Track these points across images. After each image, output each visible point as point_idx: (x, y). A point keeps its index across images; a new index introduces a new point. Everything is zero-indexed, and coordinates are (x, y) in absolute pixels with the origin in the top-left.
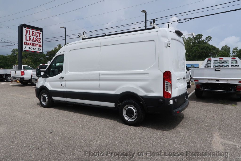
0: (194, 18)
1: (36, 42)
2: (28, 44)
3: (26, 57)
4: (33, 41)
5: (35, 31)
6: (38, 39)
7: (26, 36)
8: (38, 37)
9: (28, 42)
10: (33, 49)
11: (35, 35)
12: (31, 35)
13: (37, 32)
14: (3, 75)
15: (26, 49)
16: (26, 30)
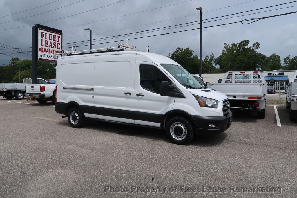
0: (263, 18)
1: (54, 48)
2: (45, 51)
3: (29, 68)
4: (51, 46)
5: (53, 34)
6: (57, 44)
7: (42, 40)
8: (57, 42)
9: (44, 47)
10: (50, 57)
11: (53, 40)
12: (48, 39)
13: (56, 36)
14: (12, 90)
15: (42, 58)
16: (42, 33)
